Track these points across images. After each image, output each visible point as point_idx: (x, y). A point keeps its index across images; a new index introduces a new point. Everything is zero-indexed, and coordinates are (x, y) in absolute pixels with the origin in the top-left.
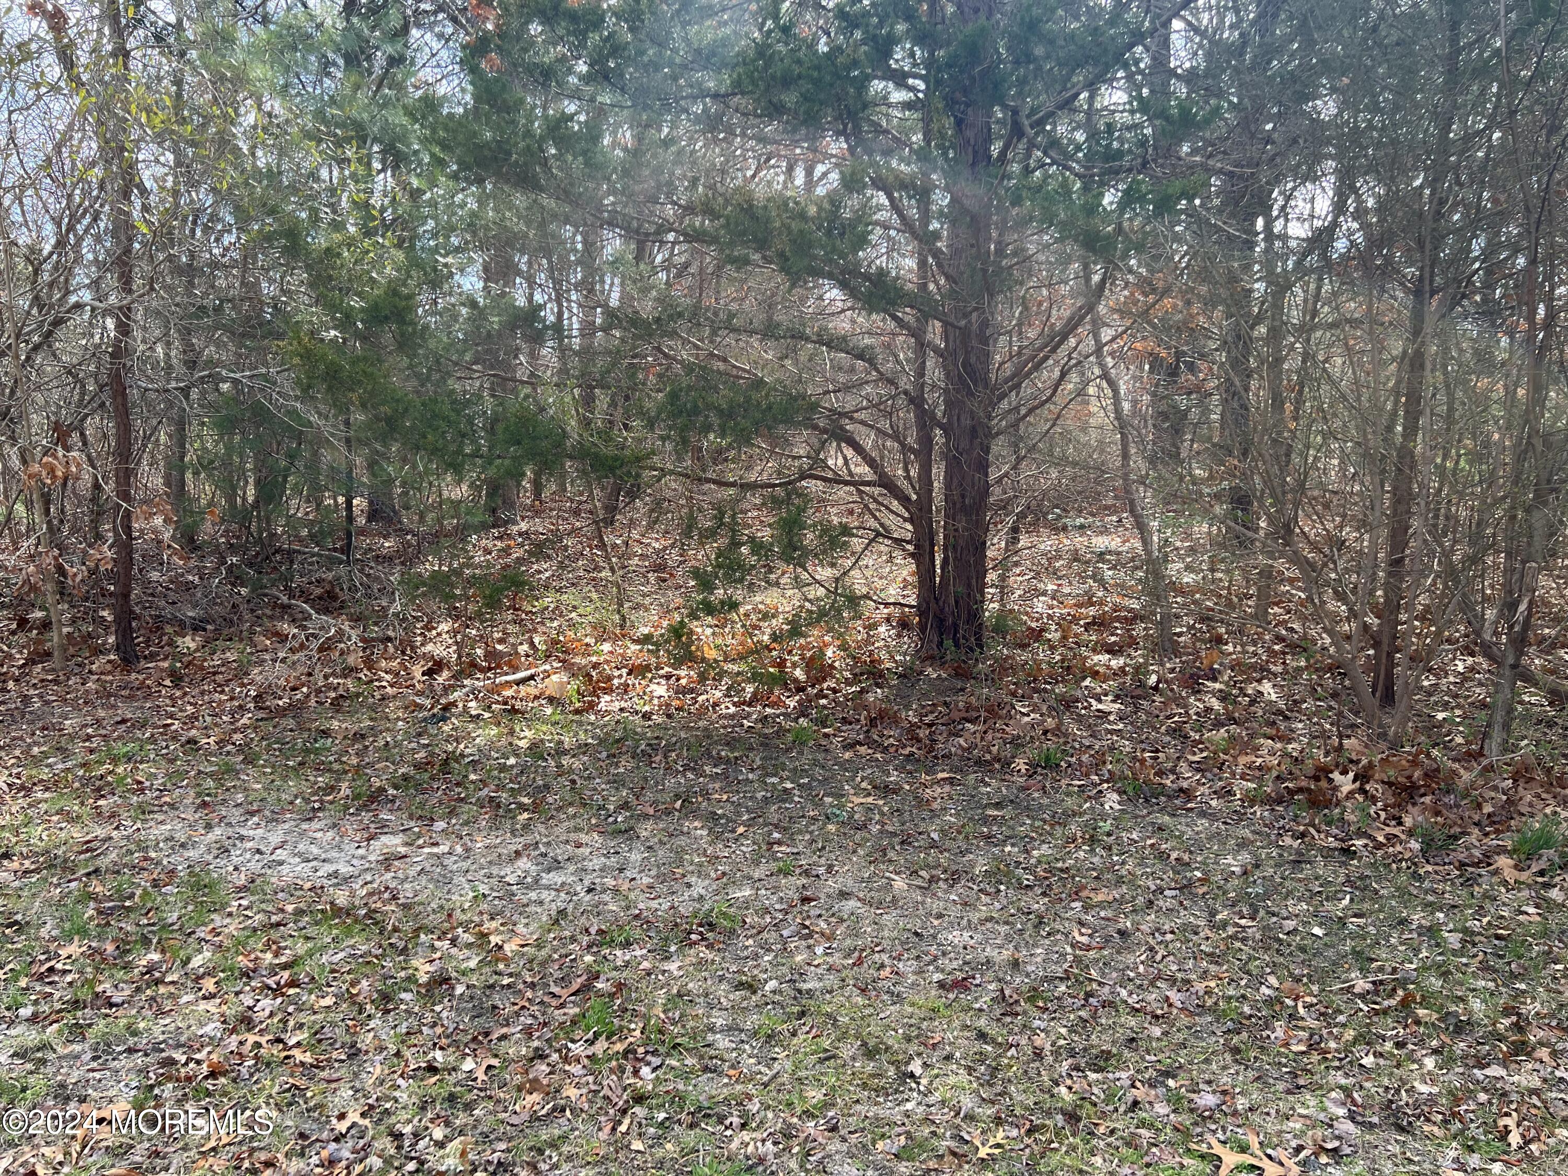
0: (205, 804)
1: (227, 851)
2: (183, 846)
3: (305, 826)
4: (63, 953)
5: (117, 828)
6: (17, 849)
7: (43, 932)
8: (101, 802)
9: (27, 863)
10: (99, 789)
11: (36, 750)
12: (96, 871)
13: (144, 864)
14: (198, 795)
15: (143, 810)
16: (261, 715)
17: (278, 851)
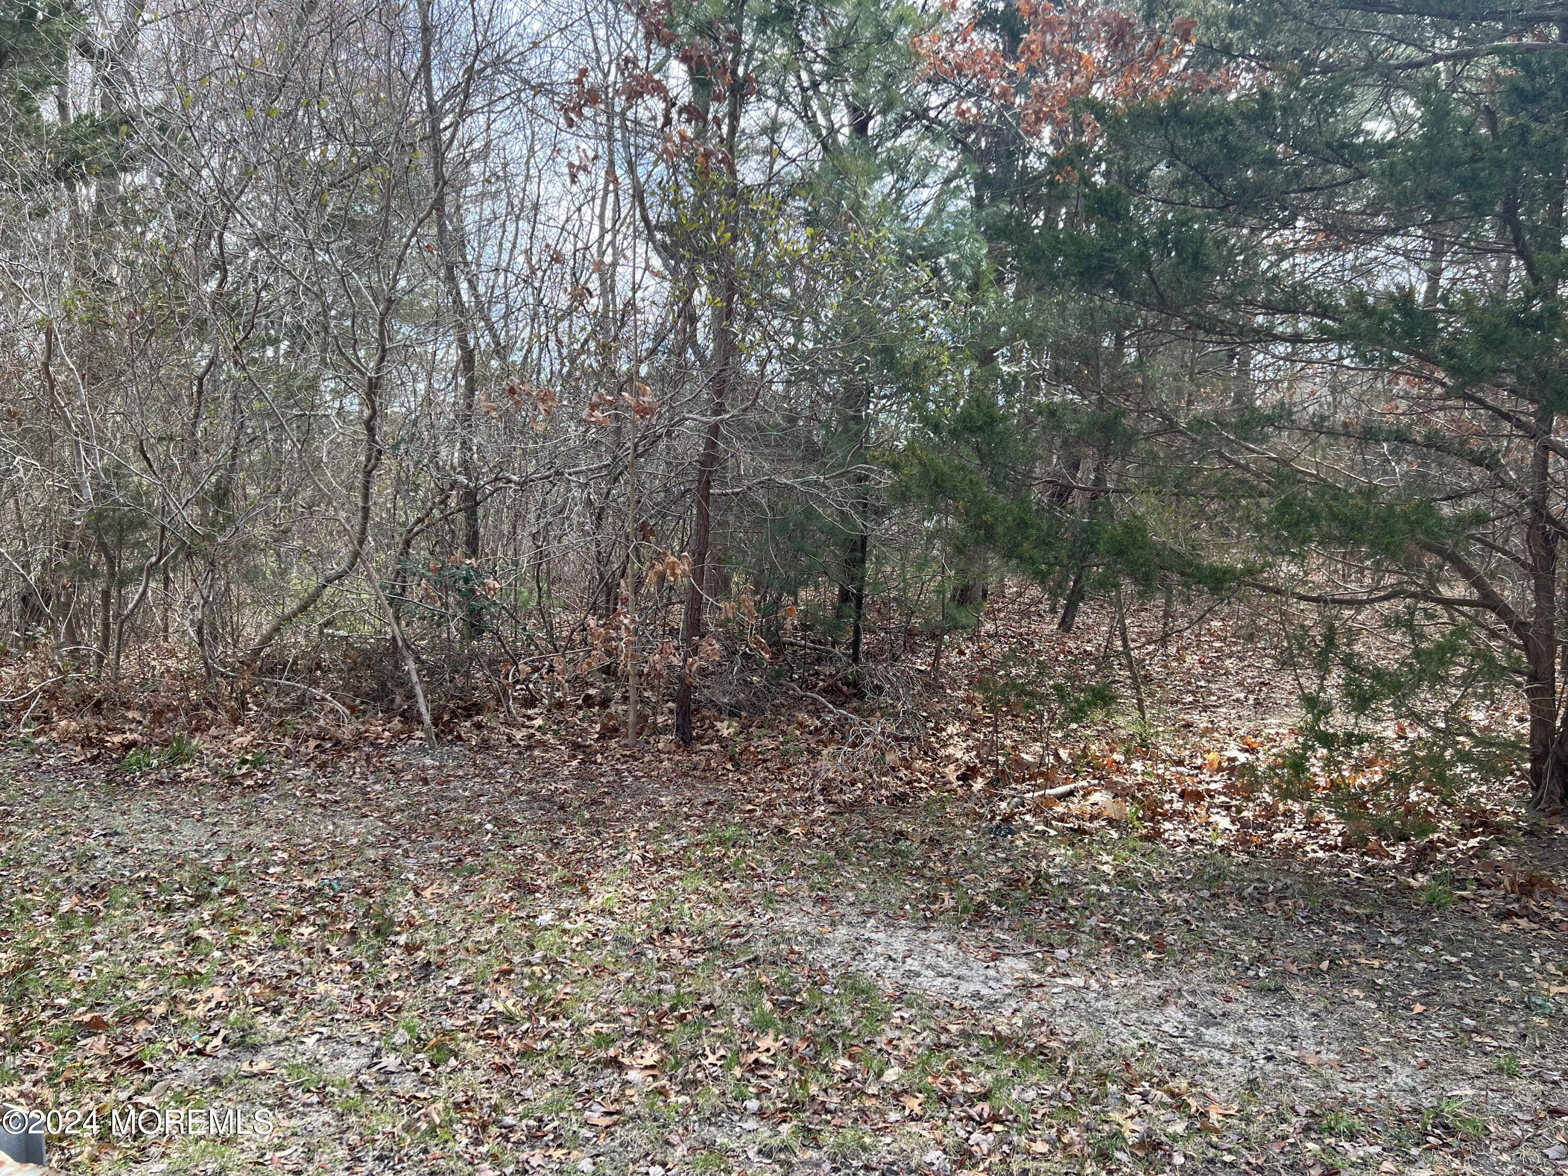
0: (823, 900)
1: (860, 953)
2: (818, 941)
3: (922, 935)
4: (762, 1044)
5: (752, 915)
6: (675, 926)
7: (735, 1018)
8: (726, 885)
9: (688, 941)
10: (720, 872)
11: (651, 825)
12: (755, 959)
13: (794, 957)
14: (812, 888)
15: (769, 899)
16: (831, 809)
17: (909, 960)
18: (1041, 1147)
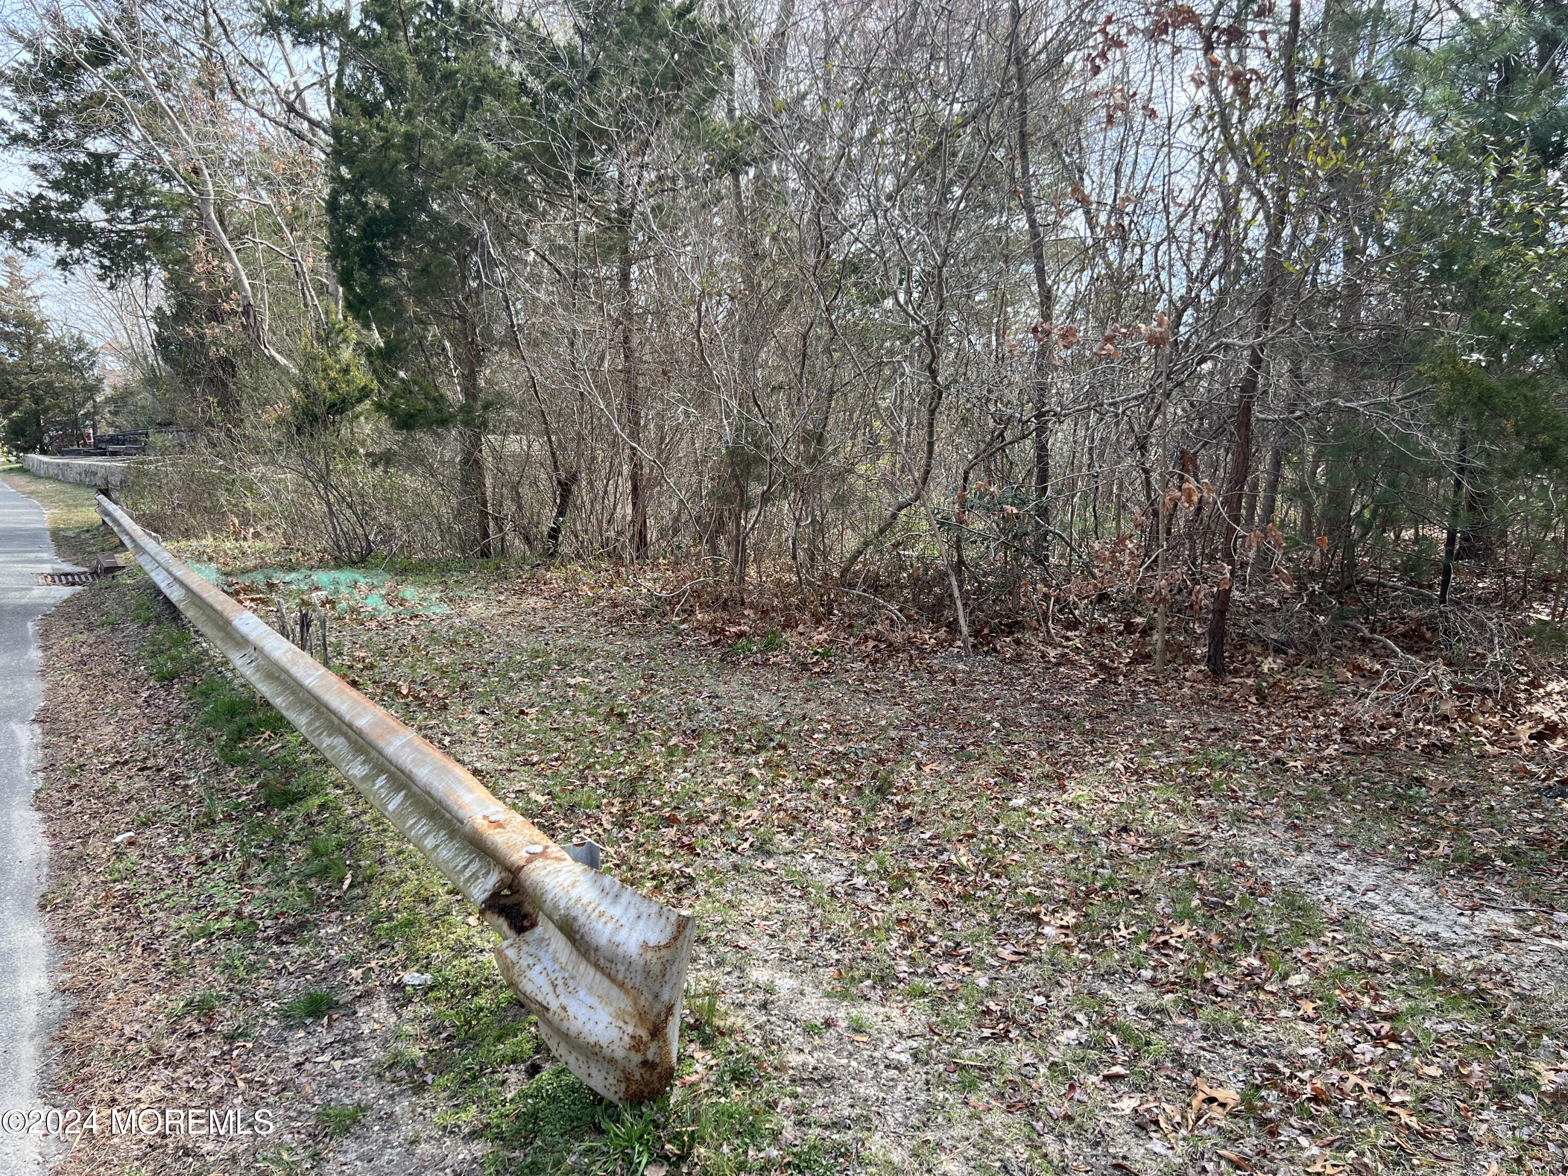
0: (1295, 827)
1: (1317, 878)
2: (1275, 861)
3: (1398, 875)
4: (1177, 931)
5: (1215, 829)
6: (1134, 826)
7: (1159, 907)
8: (1200, 801)
9: (1142, 841)
10: (1198, 789)
11: (1145, 741)
12: (1200, 864)
13: (1241, 870)
14: (1289, 815)
15: (1238, 819)
16: (1347, 748)
17: (1371, 894)
18: (1434, 1071)
